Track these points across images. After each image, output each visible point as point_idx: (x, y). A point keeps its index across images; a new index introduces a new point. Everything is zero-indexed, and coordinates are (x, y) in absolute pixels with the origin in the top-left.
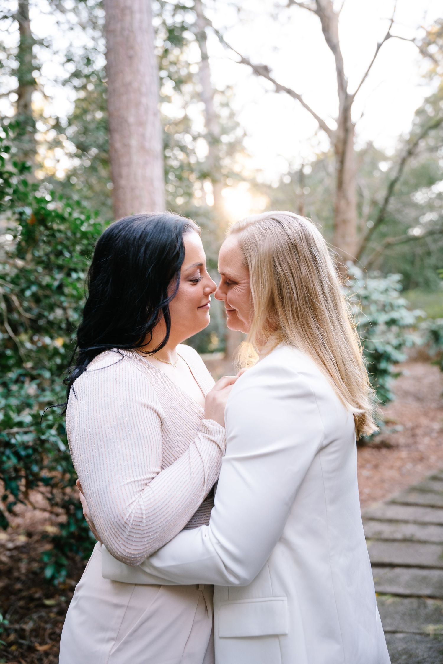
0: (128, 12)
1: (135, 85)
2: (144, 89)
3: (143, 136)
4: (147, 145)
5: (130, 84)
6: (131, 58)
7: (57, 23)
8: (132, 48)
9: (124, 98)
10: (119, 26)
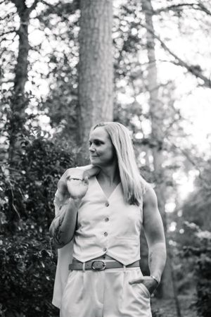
0: (96, 31)
1: (98, 76)
2: (103, 80)
3: (101, 109)
4: (103, 115)
5: (94, 75)
6: (96, 59)
7: (46, 35)
8: (97, 53)
9: (90, 85)
10: (89, 40)
